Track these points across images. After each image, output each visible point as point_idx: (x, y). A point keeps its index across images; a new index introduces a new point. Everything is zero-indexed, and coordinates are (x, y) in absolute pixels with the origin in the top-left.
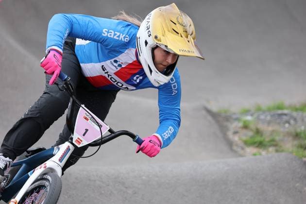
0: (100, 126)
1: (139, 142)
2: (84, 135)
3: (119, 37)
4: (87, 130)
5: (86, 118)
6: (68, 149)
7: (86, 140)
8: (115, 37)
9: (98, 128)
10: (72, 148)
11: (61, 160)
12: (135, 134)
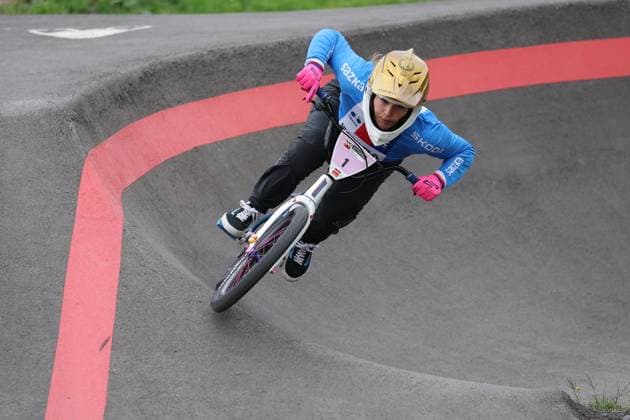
0: (365, 158)
1: (413, 180)
2: (343, 166)
3: (352, 79)
4: (347, 160)
5: (347, 146)
6: (324, 183)
7: (346, 172)
8: (348, 78)
9: (363, 160)
10: (329, 182)
11: (314, 195)
12: (409, 170)
